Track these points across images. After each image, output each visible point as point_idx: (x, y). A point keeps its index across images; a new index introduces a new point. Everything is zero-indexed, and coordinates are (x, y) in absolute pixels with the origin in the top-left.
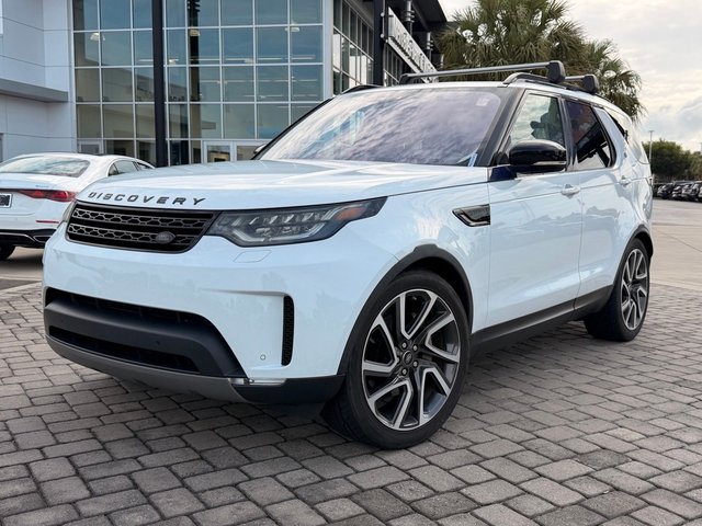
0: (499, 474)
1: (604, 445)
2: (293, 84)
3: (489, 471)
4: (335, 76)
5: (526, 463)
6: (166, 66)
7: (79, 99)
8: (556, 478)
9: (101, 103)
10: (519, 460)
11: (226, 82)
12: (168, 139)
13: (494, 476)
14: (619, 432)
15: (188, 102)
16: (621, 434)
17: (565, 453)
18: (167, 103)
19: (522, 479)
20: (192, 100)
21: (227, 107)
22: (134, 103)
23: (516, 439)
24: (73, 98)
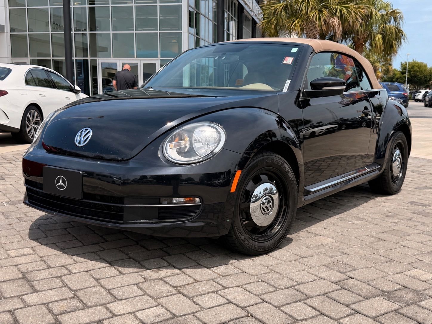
0: (322, 310)
1: (405, 285)
2: (161, 20)
3: (313, 308)
4: (190, 14)
5: (342, 300)
6: (72, 6)
7: (12, 30)
8: (369, 314)
9: (28, 33)
10: (337, 298)
11: (114, 19)
12: (74, 58)
13: (318, 313)
14: (414, 272)
15: (88, 32)
16: (417, 274)
17: (374, 291)
18: (73, 32)
19: (341, 315)
20: (91, 31)
21: (115, 36)
22: (50, 33)
23: (333, 279)
24: (7, 29)
